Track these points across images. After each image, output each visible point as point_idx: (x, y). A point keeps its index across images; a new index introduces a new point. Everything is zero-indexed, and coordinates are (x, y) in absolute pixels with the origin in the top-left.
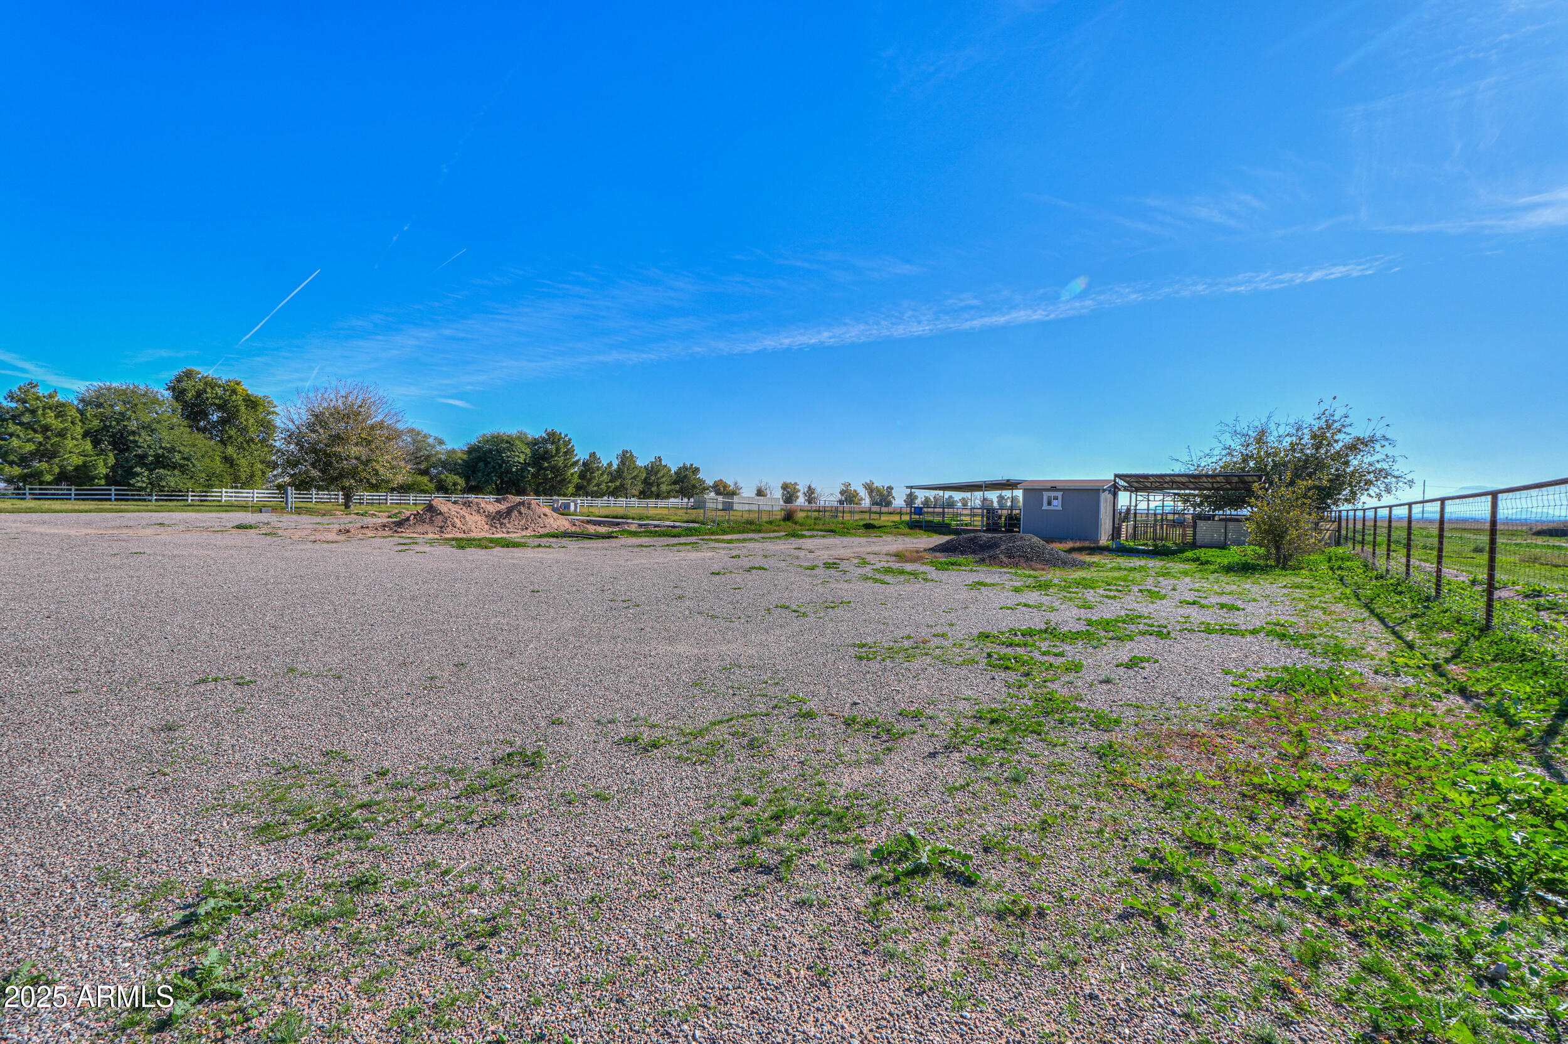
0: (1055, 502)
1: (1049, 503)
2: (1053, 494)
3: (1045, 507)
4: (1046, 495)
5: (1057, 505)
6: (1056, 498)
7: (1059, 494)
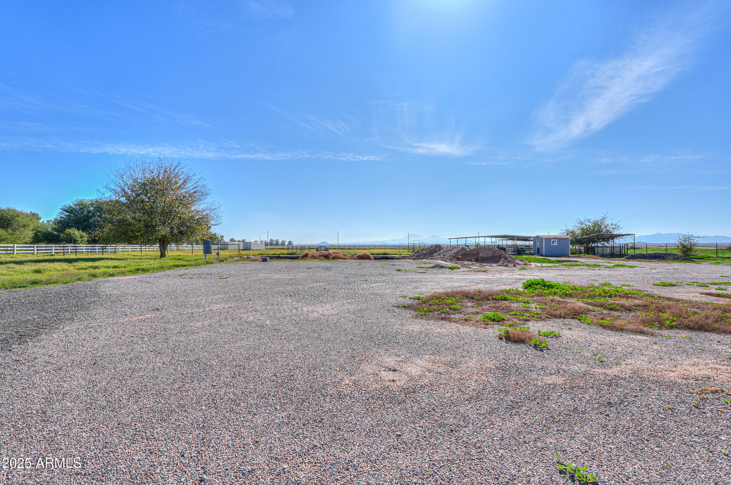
0: (555, 243)
1: (553, 243)
2: (554, 240)
3: (552, 244)
4: (552, 240)
5: (556, 244)
6: (555, 241)
7: (556, 240)
